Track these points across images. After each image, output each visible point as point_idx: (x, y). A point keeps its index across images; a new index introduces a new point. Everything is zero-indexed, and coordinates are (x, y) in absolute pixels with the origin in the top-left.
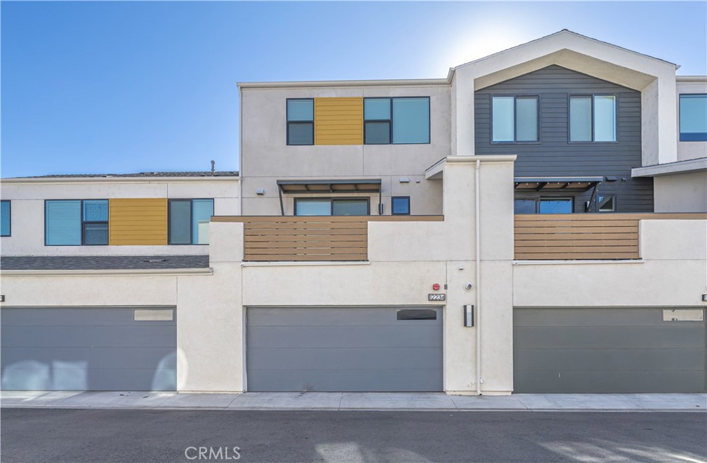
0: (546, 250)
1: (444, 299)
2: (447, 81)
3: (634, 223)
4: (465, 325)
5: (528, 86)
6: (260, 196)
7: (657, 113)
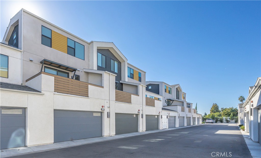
0: (119, 99)
1: (104, 110)
2: (89, 43)
3: (130, 95)
4: (108, 117)
5: (104, 53)
6: (31, 61)
7: (125, 69)
